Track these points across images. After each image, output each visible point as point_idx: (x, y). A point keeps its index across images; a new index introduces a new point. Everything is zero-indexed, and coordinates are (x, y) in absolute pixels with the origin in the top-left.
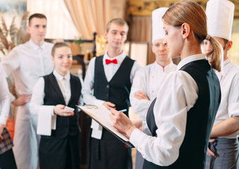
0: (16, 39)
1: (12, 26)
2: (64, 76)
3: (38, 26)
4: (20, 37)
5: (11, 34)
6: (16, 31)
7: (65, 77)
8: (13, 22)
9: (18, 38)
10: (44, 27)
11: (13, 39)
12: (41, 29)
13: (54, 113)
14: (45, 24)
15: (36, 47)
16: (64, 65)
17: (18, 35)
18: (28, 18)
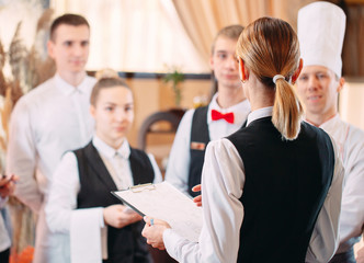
0: (22, 73)
1: (13, 44)
2: (116, 148)
3: (70, 43)
4: (32, 67)
5: (13, 62)
6: (24, 54)
7: (119, 151)
8: (16, 35)
9: (27, 71)
10: (84, 43)
11: (16, 72)
12: (77, 49)
13: (106, 223)
14: (84, 38)
15: (67, 89)
16: (116, 125)
17: (27, 64)
18: (50, 24)
